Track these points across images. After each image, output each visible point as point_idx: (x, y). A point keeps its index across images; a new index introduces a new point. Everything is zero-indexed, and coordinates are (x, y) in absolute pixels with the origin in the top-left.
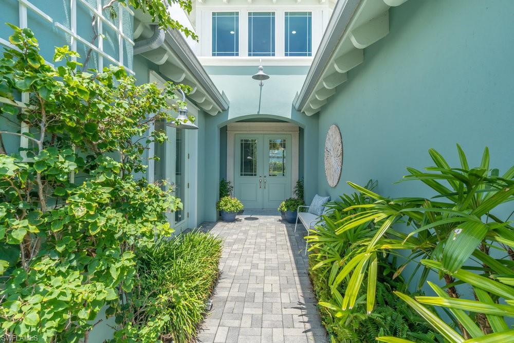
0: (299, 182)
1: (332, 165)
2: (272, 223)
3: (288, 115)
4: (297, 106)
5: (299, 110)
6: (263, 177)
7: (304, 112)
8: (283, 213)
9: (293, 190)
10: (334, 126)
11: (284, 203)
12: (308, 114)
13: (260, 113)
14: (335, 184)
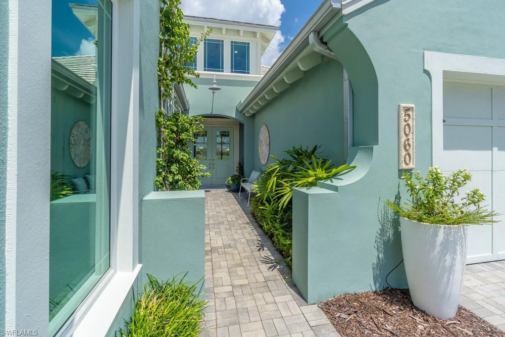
0: (240, 163)
1: (263, 151)
2: (222, 193)
3: (233, 115)
4: (240, 109)
5: (241, 112)
6: (212, 160)
7: (244, 113)
8: (228, 187)
9: (236, 169)
10: (264, 126)
11: (230, 178)
12: (247, 115)
13: (213, 113)
14: (265, 163)
